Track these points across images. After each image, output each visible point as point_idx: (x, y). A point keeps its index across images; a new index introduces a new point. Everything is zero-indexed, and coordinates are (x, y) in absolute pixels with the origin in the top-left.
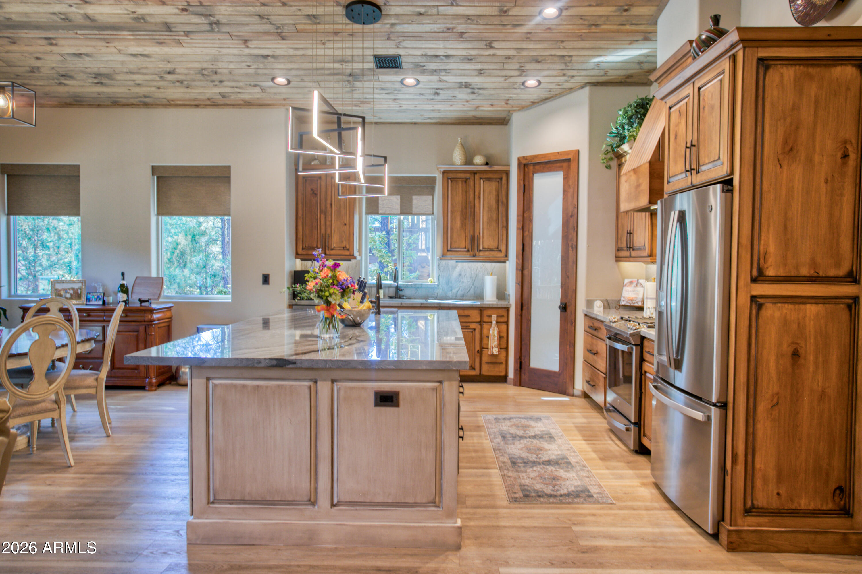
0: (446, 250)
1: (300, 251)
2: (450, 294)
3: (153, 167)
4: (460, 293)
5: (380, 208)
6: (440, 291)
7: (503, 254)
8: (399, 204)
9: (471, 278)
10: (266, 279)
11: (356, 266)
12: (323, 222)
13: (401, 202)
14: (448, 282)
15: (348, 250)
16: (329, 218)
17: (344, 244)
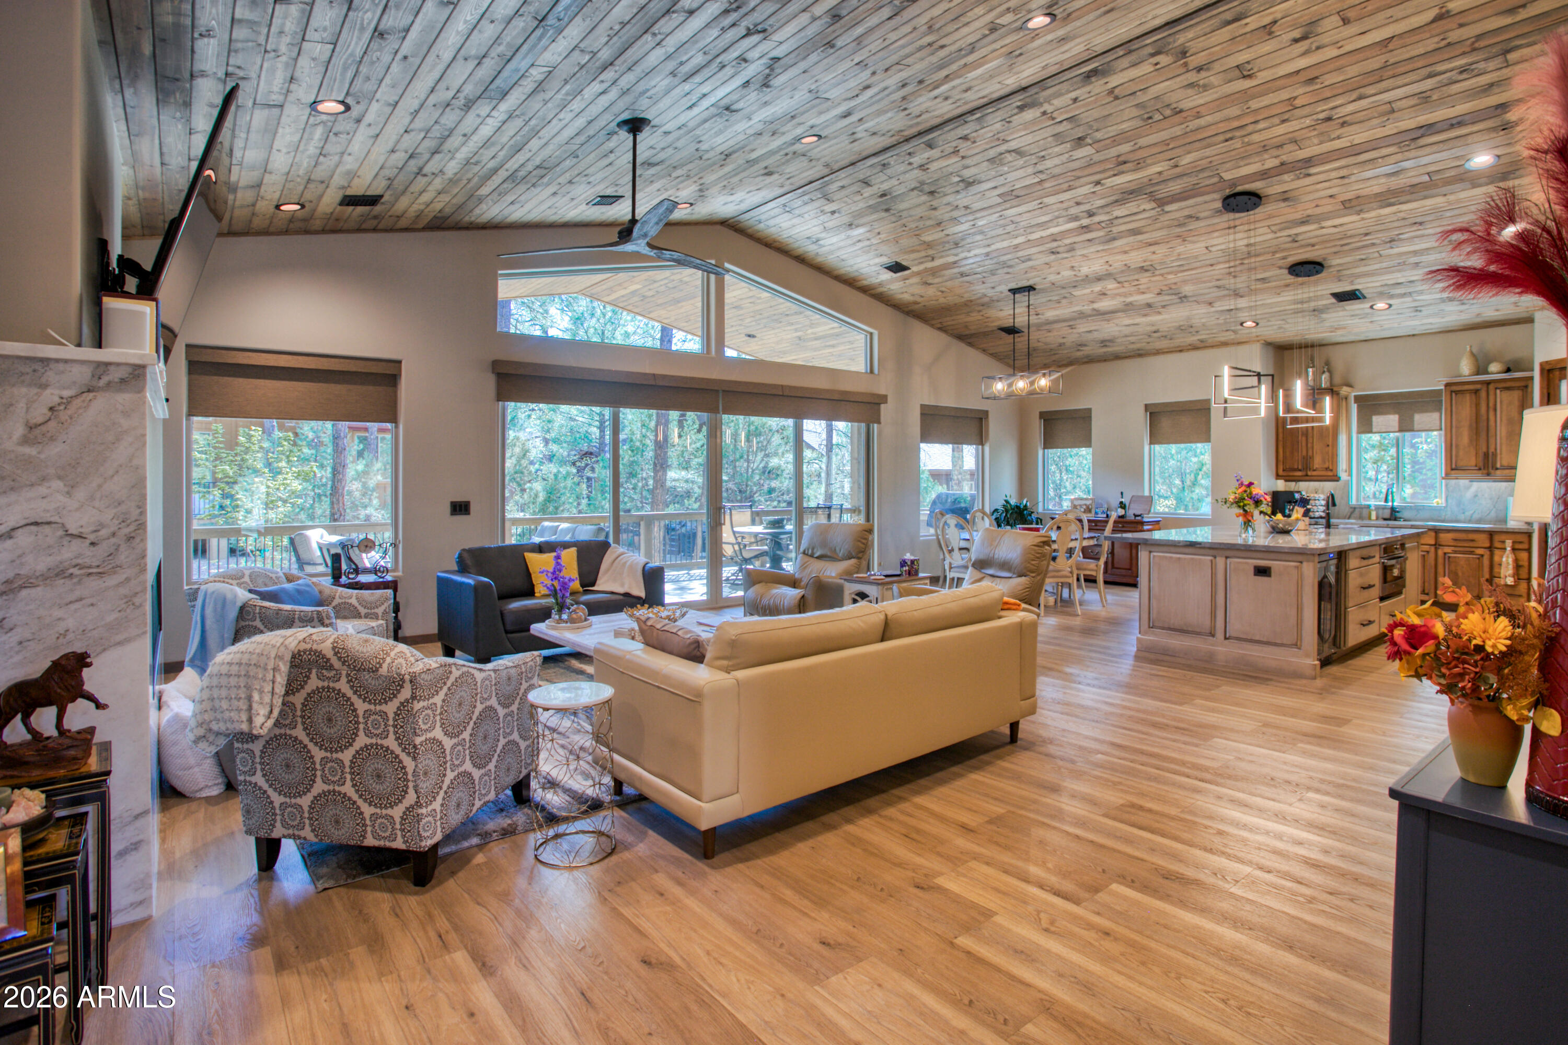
0: (1452, 469)
1: (1281, 472)
2: (1462, 517)
3: (1146, 406)
4: (1476, 516)
5: (1373, 427)
6: (1452, 513)
8: (1399, 422)
9: (1491, 499)
11: (1344, 486)
12: (1304, 444)
13: (1401, 419)
14: (1459, 503)
15: (1333, 471)
16: (1310, 440)
17: (1326, 465)
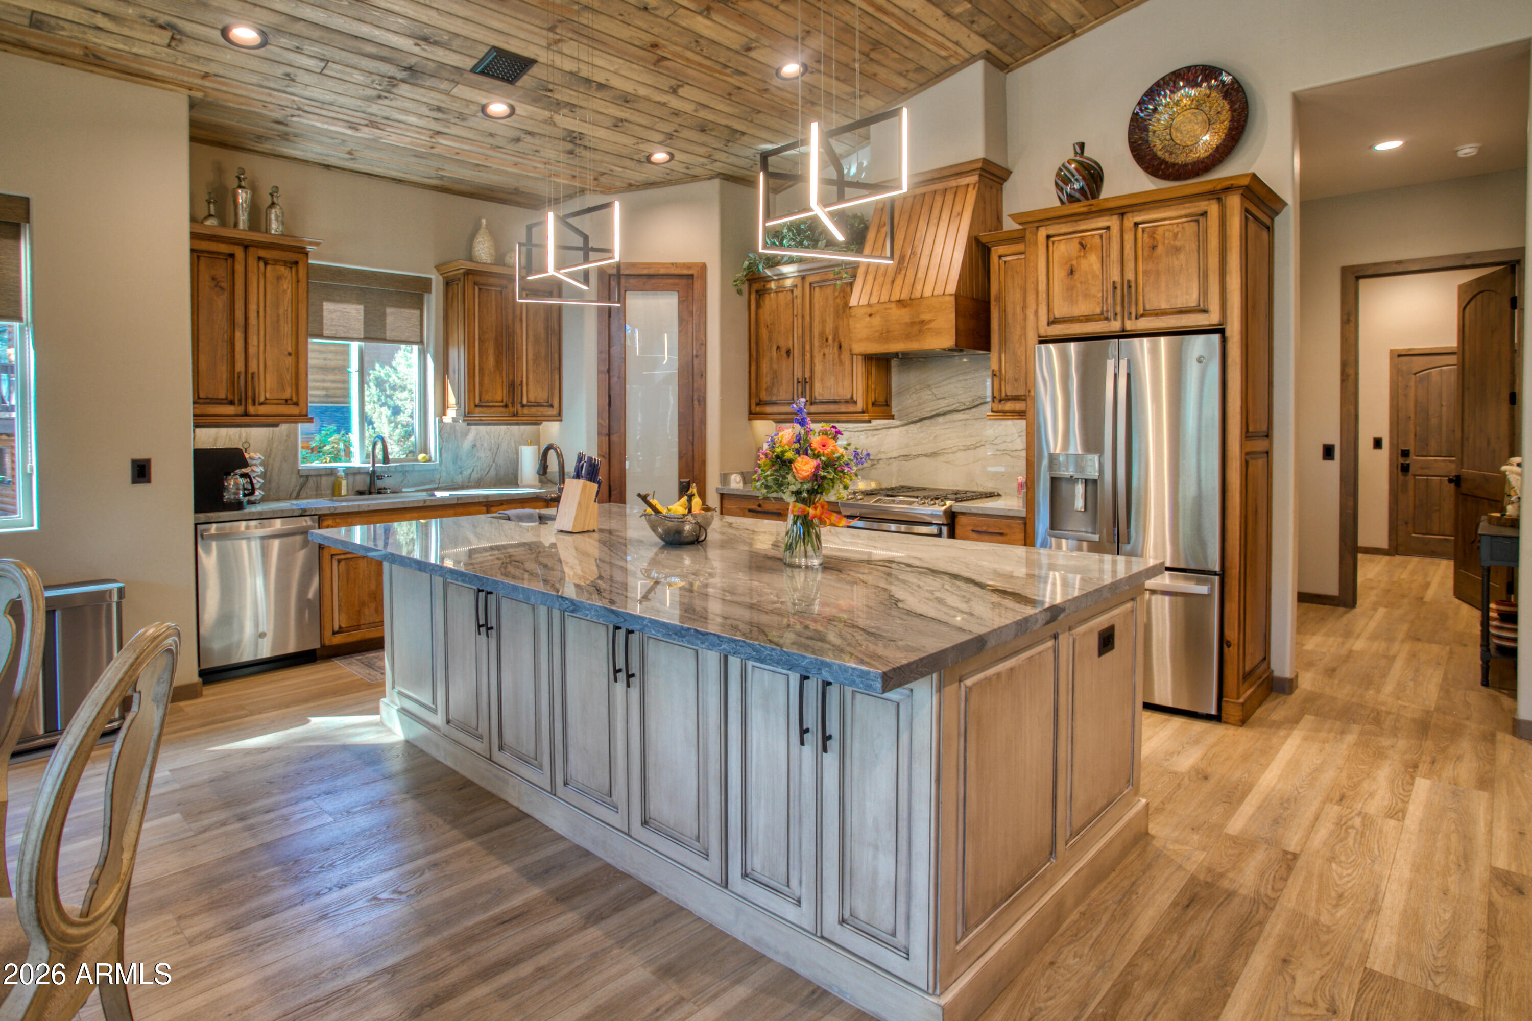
0: (472, 406)
2: (459, 479)
4: (475, 476)
5: (325, 327)
6: (444, 474)
7: (555, 411)
8: (362, 321)
9: (490, 450)
10: (142, 471)
11: (288, 436)
12: (239, 346)
13: (365, 317)
14: (456, 459)
15: (296, 404)
16: (253, 340)
17: (287, 394)
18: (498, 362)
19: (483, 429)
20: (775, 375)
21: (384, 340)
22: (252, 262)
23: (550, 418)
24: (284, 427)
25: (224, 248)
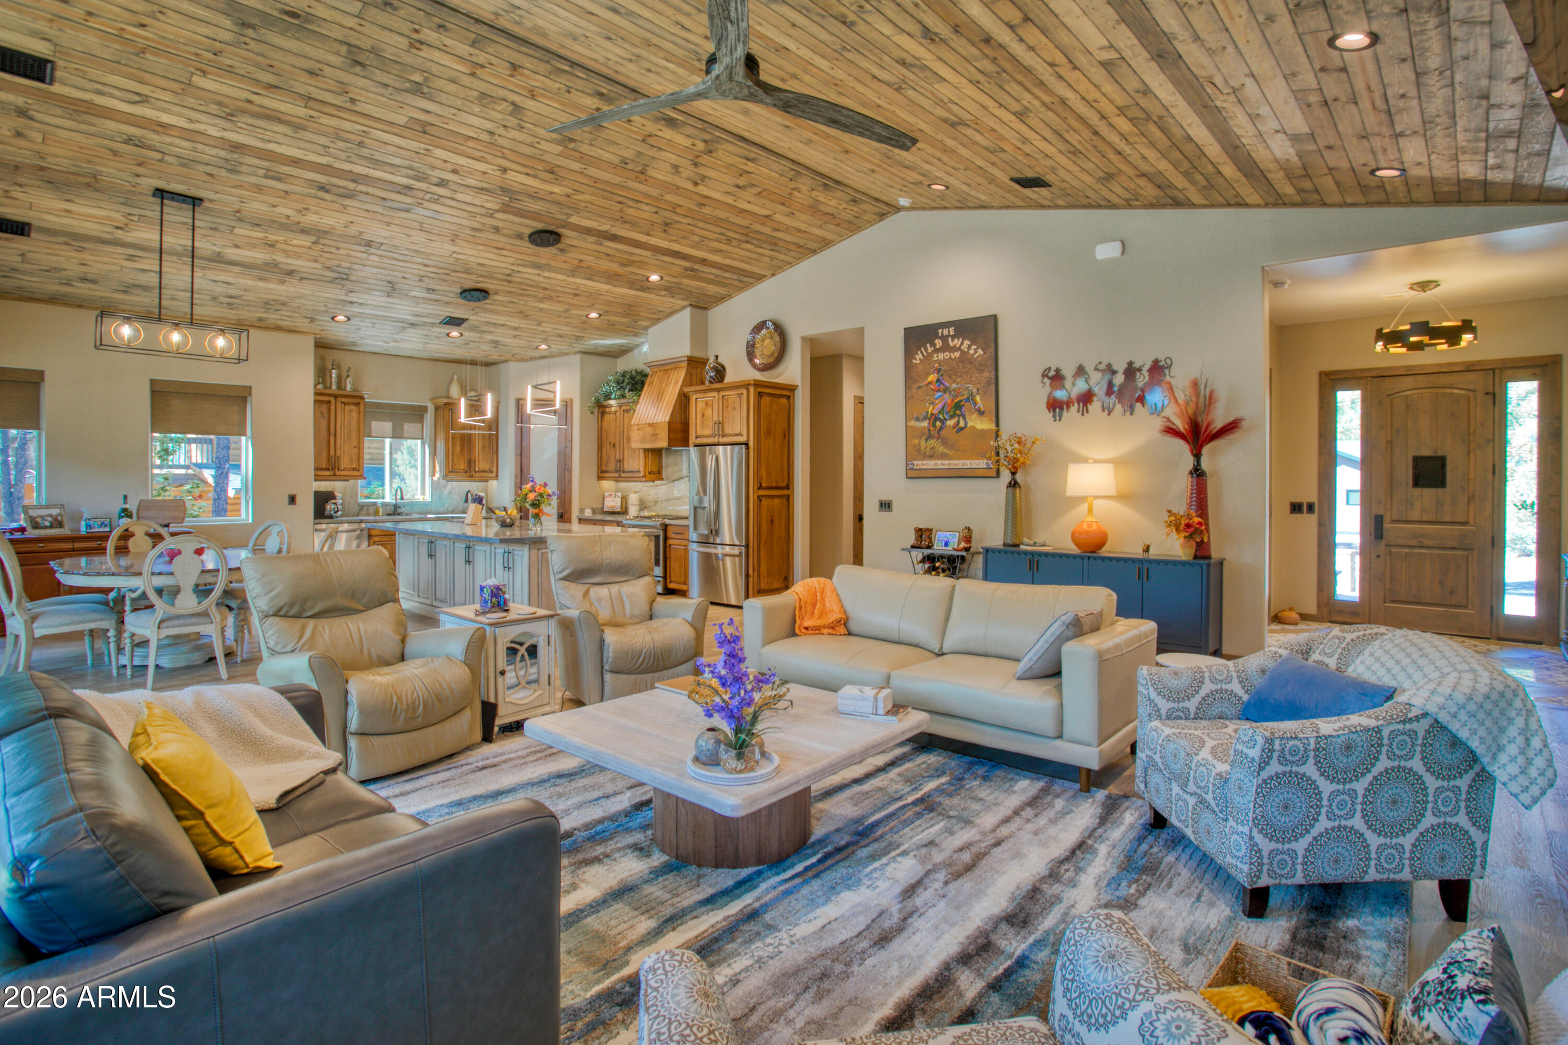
0: (449, 472)
1: (319, 473)
2: (442, 510)
3: (151, 381)
4: (450, 508)
5: (373, 433)
6: (434, 507)
7: (495, 475)
8: (392, 429)
9: (459, 495)
10: (292, 500)
11: (354, 486)
12: (333, 444)
13: (393, 427)
14: (441, 499)
15: (358, 471)
16: (338, 441)
17: (354, 466)
18: (462, 450)
19: (455, 483)
20: (608, 456)
21: (402, 438)
22: (339, 404)
23: (493, 479)
24: (352, 482)
25: (325, 398)
